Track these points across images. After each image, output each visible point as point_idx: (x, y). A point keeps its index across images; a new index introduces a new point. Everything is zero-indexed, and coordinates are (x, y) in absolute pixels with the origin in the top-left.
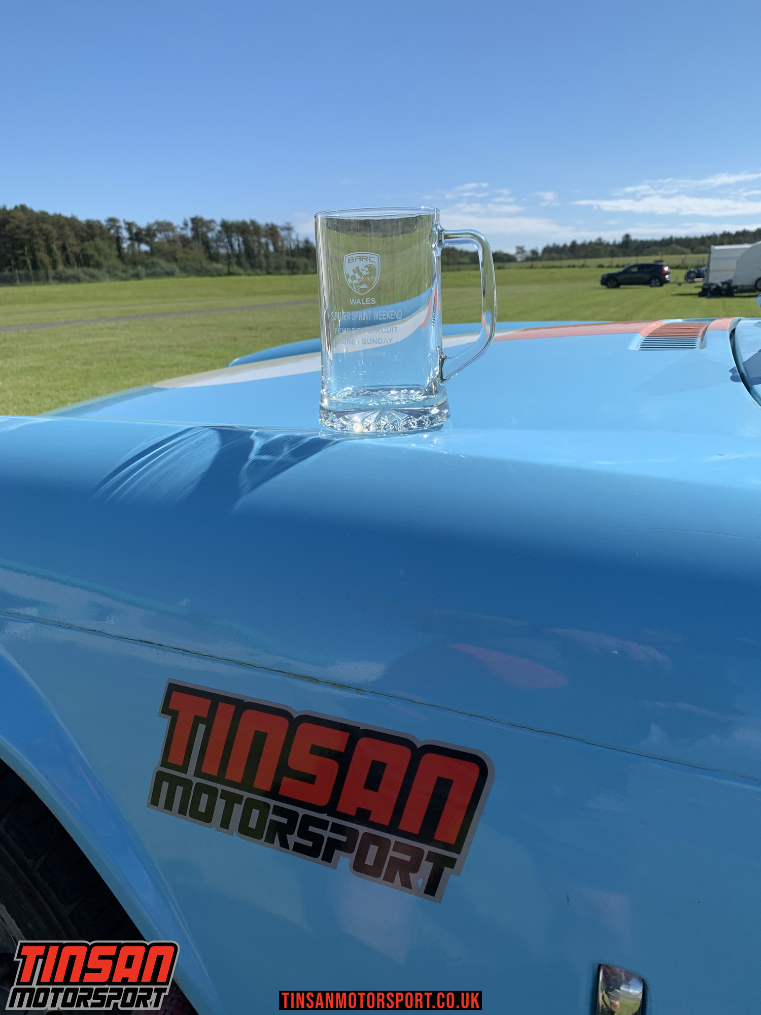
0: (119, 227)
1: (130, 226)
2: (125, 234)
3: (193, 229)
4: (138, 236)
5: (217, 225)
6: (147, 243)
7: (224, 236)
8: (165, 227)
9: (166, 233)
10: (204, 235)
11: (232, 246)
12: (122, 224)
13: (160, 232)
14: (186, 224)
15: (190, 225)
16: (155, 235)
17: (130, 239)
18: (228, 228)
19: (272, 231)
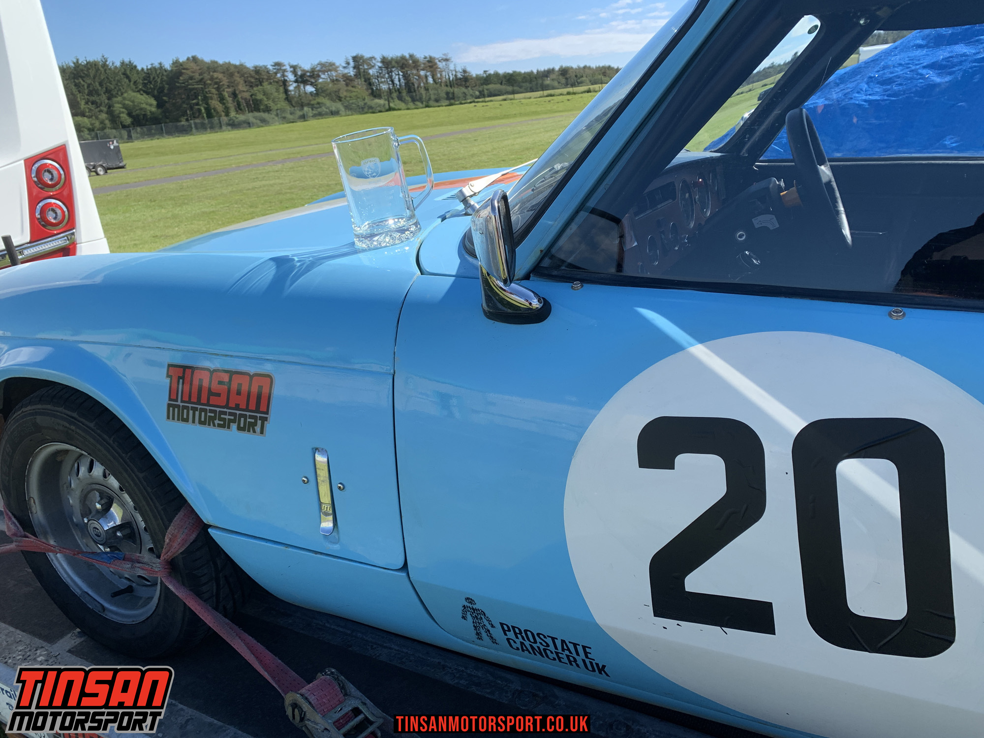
0: (285, 71)
1: (294, 68)
2: (291, 77)
3: (354, 68)
4: (303, 79)
5: (378, 62)
6: (312, 84)
7: (384, 71)
8: (328, 67)
9: (329, 73)
10: (366, 73)
11: (392, 81)
12: (288, 68)
13: (324, 72)
14: (348, 63)
15: (352, 64)
16: (319, 76)
17: (296, 81)
18: (387, 63)
19: (431, 64)
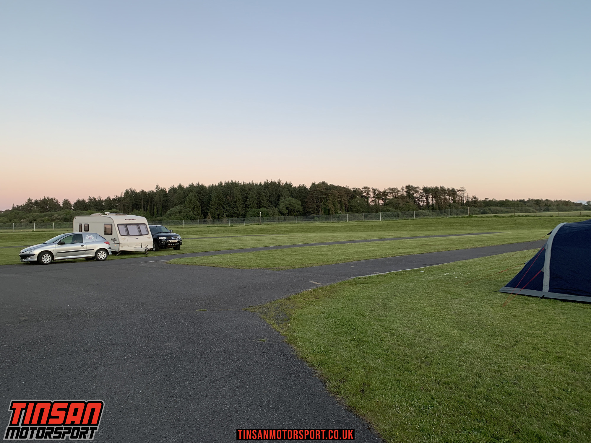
0: (369, 191)
1: (375, 190)
2: (372, 195)
4: (379, 195)
6: (383, 199)
7: (424, 195)
8: (394, 191)
10: (412, 195)
15: (405, 190)
16: (387, 195)
17: (374, 197)
19: (453, 192)
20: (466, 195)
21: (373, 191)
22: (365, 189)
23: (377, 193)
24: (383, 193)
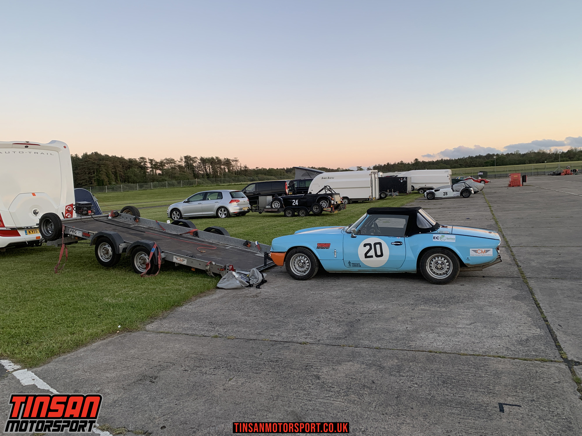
0: (146, 162)
2: (149, 165)
4: (156, 165)
5: (198, 160)
6: (160, 169)
7: (202, 165)
8: (171, 161)
10: (191, 165)
12: (148, 160)
13: (168, 163)
15: (184, 160)
16: (165, 165)
18: (204, 161)
19: (228, 162)
20: (239, 165)
21: (150, 161)
22: (141, 160)
23: (154, 164)
24: (160, 163)
